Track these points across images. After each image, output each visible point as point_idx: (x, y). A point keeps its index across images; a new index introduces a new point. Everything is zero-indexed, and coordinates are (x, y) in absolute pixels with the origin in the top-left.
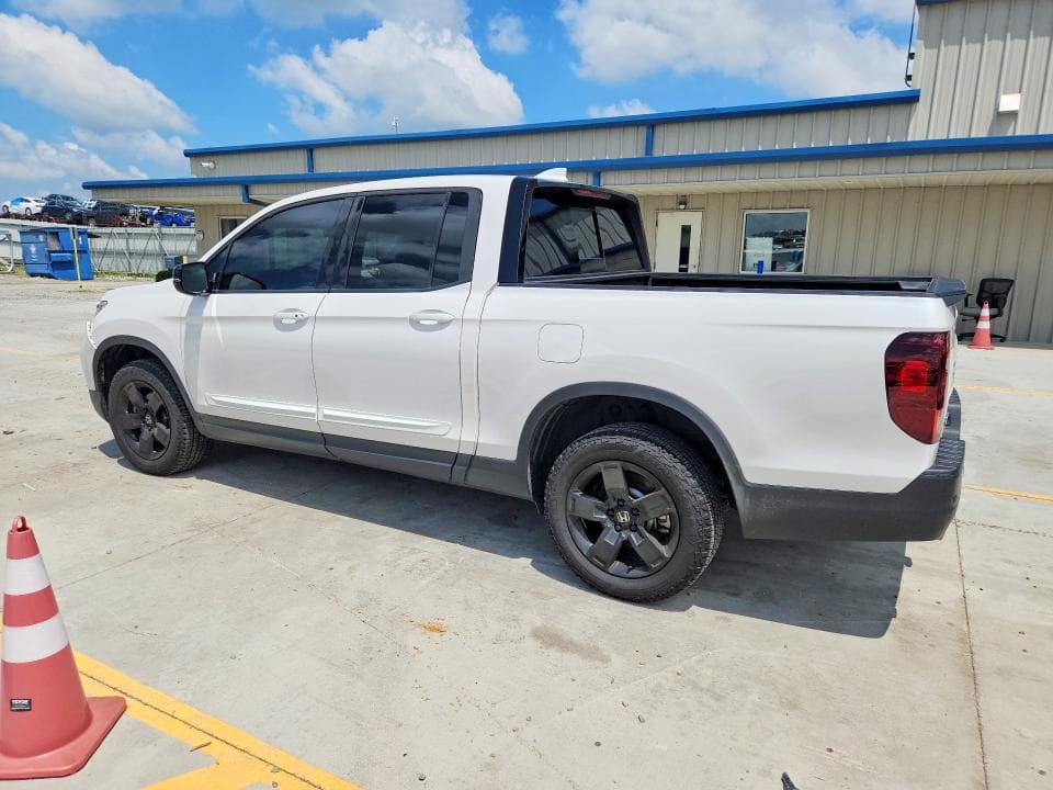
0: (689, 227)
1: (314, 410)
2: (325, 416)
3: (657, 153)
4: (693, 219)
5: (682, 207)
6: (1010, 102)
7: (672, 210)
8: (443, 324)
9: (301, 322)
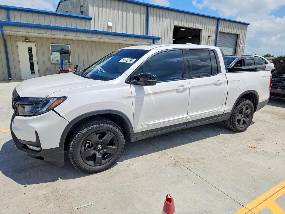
0: (31, 48)
1: (187, 116)
2: (191, 116)
3: (12, 20)
4: (33, 46)
5: (27, 41)
6: (110, 24)
7: (23, 41)
8: (221, 84)
9: (184, 90)
